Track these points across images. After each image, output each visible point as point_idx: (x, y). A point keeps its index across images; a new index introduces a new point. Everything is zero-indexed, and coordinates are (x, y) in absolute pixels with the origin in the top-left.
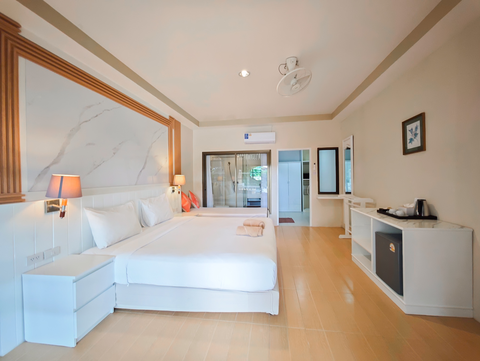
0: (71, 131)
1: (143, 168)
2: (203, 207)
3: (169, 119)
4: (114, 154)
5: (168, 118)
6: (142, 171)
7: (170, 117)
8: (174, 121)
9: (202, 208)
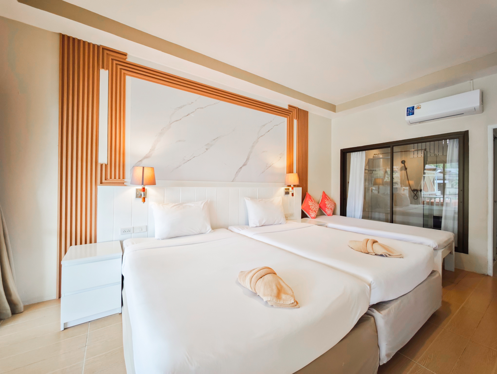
0: (162, 130)
1: (244, 165)
2: (341, 215)
3: (289, 108)
4: (207, 149)
5: (287, 107)
6: (243, 168)
7: (290, 106)
8: (296, 110)
9: (338, 217)
